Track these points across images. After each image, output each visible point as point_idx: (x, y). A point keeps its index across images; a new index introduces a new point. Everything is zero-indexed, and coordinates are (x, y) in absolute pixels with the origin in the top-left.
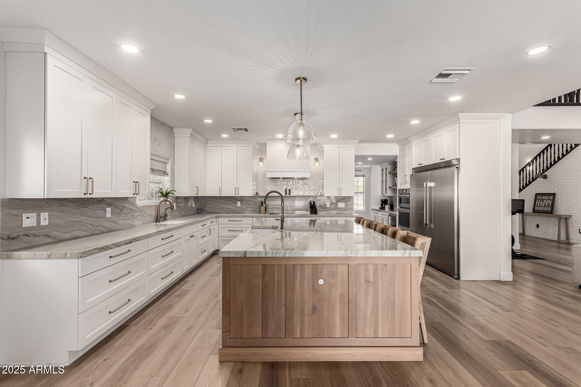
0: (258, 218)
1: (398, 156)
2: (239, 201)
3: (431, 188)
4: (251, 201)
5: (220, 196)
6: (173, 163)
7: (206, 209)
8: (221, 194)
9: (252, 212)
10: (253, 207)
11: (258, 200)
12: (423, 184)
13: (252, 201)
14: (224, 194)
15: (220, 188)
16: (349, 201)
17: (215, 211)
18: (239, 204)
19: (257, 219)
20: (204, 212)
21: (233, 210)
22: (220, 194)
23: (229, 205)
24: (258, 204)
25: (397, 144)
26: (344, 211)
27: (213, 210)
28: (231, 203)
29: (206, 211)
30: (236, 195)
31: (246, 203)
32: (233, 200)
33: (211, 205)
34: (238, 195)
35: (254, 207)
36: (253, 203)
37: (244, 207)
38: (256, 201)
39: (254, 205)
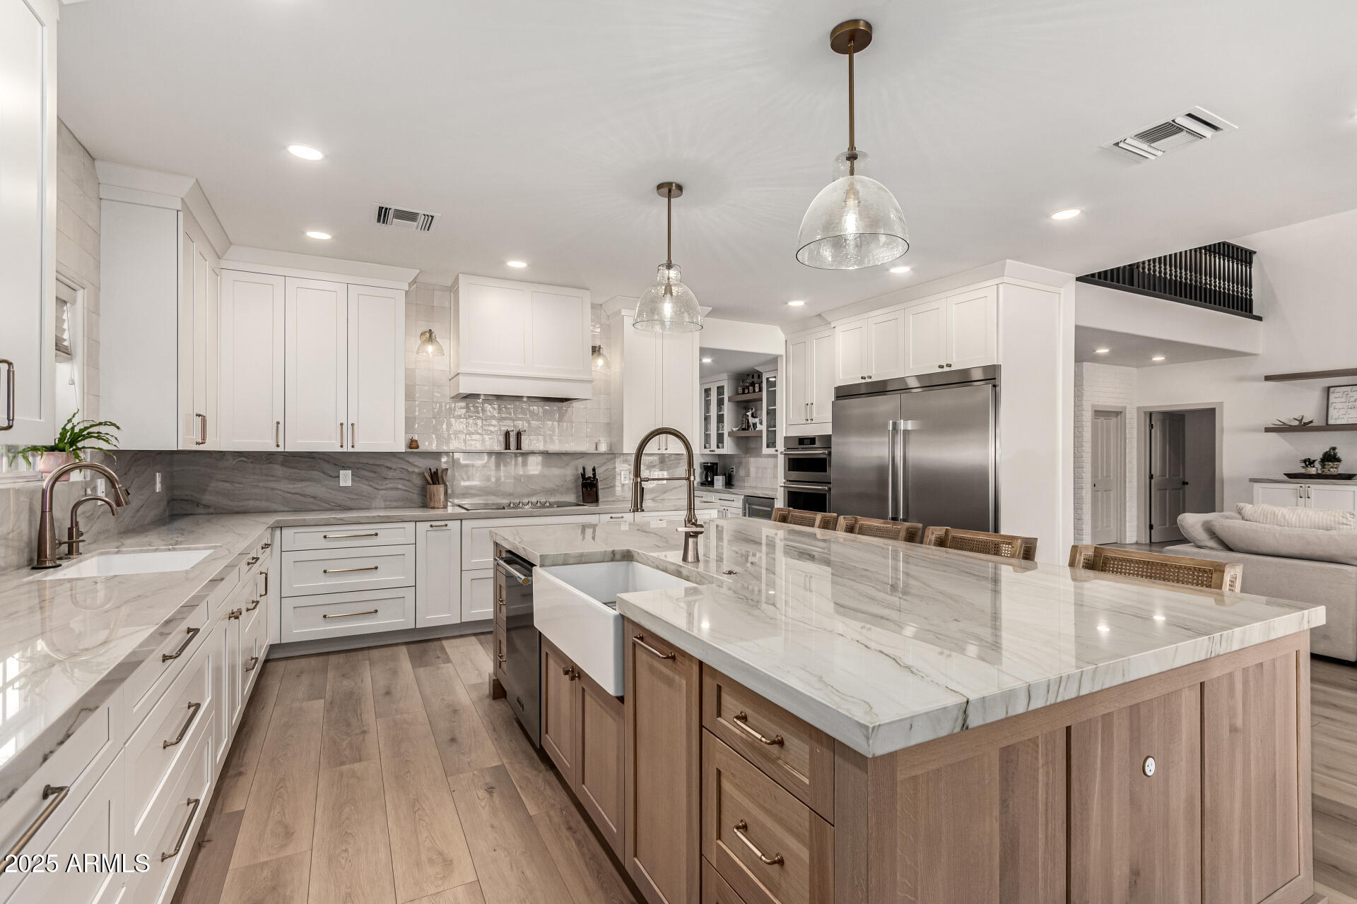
0: (434, 523)
1: (781, 356)
2: (344, 468)
3: (906, 432)
4: (390, 468)
5: (281, 449)
6: (94, 310)
7: (208, 498)
8: (281, 443)
9: (395, 504)
10: (400, 486)
11: (416, 466)
12: (886, 425)
13: (395, 470)
14: (295, 443)
15: (278, 423)
16: (677, 467)
17: (251, 503)
18: (346, 479)
19: (431, 526)
20: (200, 510)
21: (322, 500)
22: (278, 446)
23: (307, 483)
24: (414, 477)
25: (780, 327)
26: (665, 492)
27: (241, 504)
28: (315, 474)
29: (207, 506)
30: (344, 450)
31: (372, 475)
32: (326, 467)
33: (232, 482)
34: (351, 450)
35: (404, 488)
36: (401, 476)
37: (364, 487)
38: (410, 469)
39: (402, 481)
